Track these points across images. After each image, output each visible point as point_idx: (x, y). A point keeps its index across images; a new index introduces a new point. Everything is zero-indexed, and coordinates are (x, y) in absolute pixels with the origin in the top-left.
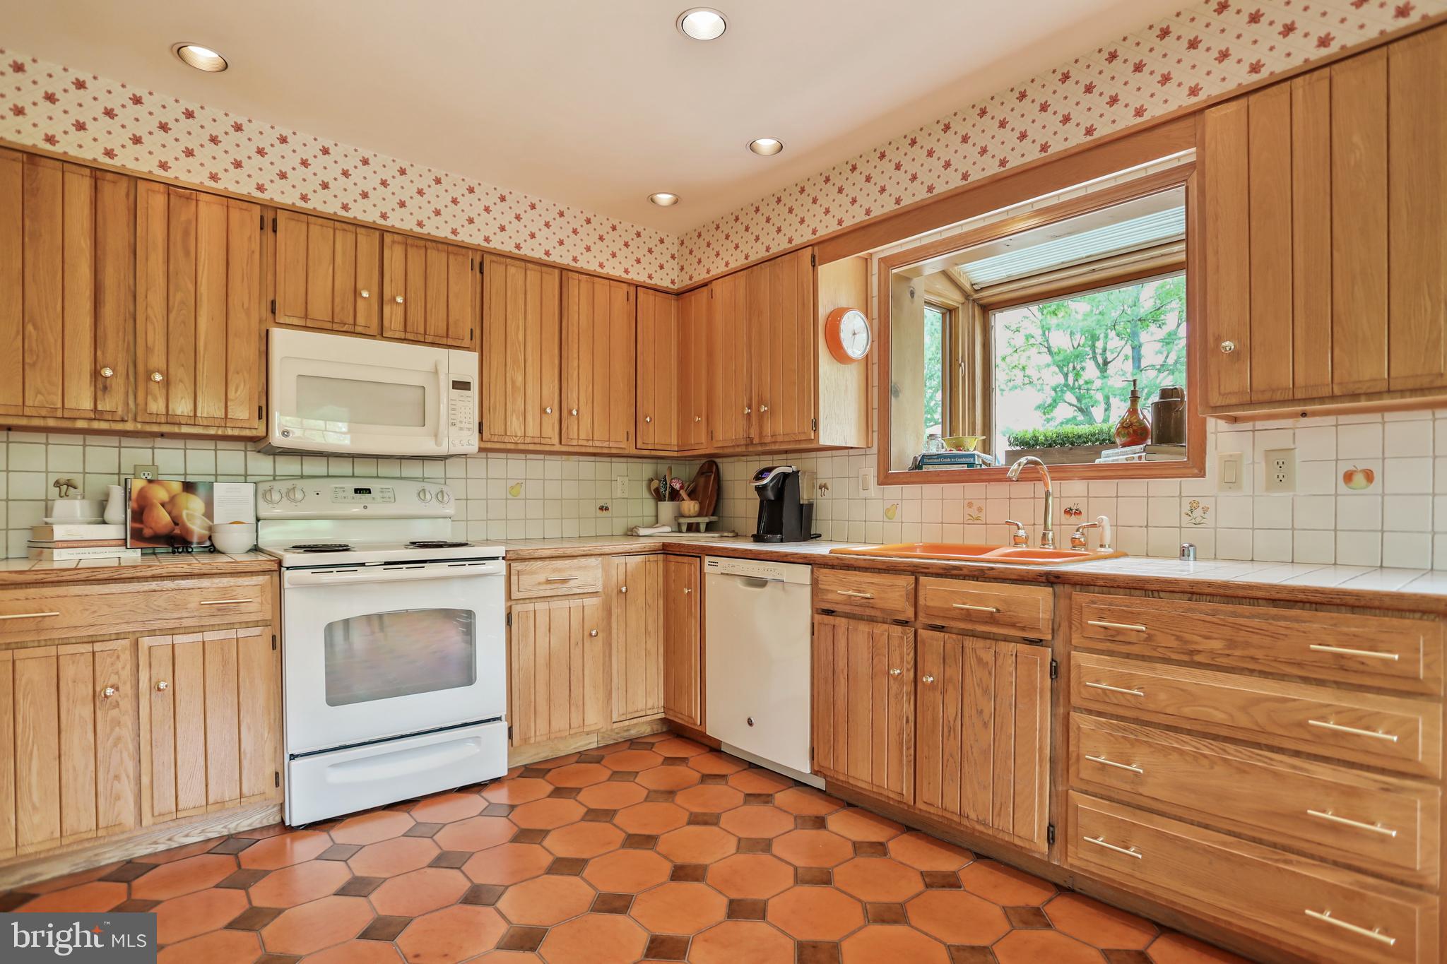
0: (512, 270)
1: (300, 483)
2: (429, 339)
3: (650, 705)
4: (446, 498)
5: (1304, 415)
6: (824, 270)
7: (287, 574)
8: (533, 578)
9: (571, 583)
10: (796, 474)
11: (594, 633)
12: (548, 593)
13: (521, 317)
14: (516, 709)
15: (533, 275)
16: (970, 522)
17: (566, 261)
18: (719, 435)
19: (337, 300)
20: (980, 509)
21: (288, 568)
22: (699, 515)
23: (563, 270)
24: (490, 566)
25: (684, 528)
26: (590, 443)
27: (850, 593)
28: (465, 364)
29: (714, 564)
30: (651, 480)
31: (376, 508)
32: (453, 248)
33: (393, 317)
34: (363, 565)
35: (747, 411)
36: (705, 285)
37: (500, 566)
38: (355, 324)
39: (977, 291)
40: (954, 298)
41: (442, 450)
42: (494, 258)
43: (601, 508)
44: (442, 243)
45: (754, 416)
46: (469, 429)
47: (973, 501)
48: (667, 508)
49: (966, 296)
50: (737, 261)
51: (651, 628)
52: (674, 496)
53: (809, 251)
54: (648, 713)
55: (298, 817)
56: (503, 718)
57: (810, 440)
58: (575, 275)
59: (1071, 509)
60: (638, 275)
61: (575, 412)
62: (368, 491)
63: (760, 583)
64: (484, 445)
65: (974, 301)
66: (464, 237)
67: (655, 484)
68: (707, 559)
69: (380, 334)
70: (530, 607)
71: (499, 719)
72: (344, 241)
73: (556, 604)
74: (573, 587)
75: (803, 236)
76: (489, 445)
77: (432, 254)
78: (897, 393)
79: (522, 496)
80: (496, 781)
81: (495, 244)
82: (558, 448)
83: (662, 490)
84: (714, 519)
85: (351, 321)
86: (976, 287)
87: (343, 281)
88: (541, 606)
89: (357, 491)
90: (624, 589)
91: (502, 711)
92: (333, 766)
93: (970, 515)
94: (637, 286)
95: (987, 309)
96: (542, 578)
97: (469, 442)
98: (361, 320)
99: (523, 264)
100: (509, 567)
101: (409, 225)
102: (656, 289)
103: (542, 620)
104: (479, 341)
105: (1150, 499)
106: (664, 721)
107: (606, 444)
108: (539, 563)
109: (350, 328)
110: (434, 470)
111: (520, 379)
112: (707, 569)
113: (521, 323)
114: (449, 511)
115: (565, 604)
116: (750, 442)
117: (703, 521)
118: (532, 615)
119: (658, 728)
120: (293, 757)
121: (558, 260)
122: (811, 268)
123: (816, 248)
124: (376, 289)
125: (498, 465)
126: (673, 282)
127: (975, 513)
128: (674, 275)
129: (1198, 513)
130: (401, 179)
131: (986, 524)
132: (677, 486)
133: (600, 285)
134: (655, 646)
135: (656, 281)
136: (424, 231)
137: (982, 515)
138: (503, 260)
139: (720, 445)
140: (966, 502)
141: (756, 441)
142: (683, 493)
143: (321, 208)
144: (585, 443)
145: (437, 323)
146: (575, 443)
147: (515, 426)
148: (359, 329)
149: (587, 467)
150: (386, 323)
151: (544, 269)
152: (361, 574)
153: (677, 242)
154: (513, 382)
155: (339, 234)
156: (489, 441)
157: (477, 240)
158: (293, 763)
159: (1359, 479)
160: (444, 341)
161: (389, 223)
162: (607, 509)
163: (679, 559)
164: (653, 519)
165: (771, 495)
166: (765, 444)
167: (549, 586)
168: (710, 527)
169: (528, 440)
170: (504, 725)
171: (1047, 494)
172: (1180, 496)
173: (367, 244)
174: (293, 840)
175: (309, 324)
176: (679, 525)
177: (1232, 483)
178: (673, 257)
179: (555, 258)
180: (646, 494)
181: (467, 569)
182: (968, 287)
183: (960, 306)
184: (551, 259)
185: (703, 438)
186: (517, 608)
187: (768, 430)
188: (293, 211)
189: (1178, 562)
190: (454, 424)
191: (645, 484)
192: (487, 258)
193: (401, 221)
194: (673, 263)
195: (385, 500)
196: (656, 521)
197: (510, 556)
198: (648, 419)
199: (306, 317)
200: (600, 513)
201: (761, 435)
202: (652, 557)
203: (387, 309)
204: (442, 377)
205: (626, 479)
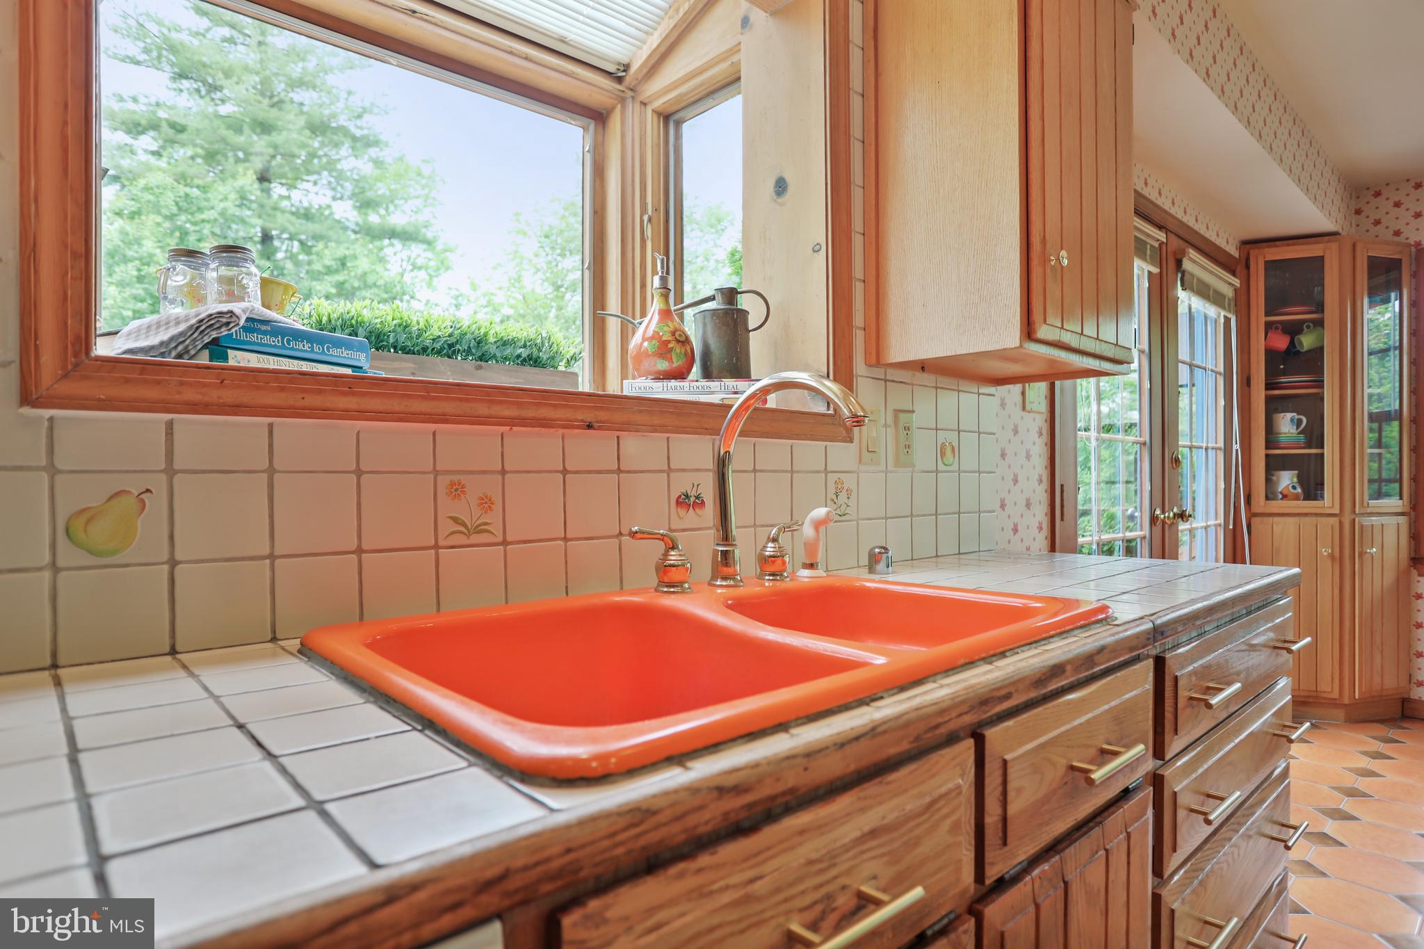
16: (461, 540)
20: (486, 503)
47: (464, 479)
59: (687, 496)
93: (456, 520)
105: (795, 475)
127: (467, 510)
129: (843, 495)
131: (505, 543)
137: (494, 518)
140: (443, 481)
159: (948, 452)
172: (826, 471)
177: (873, 453)
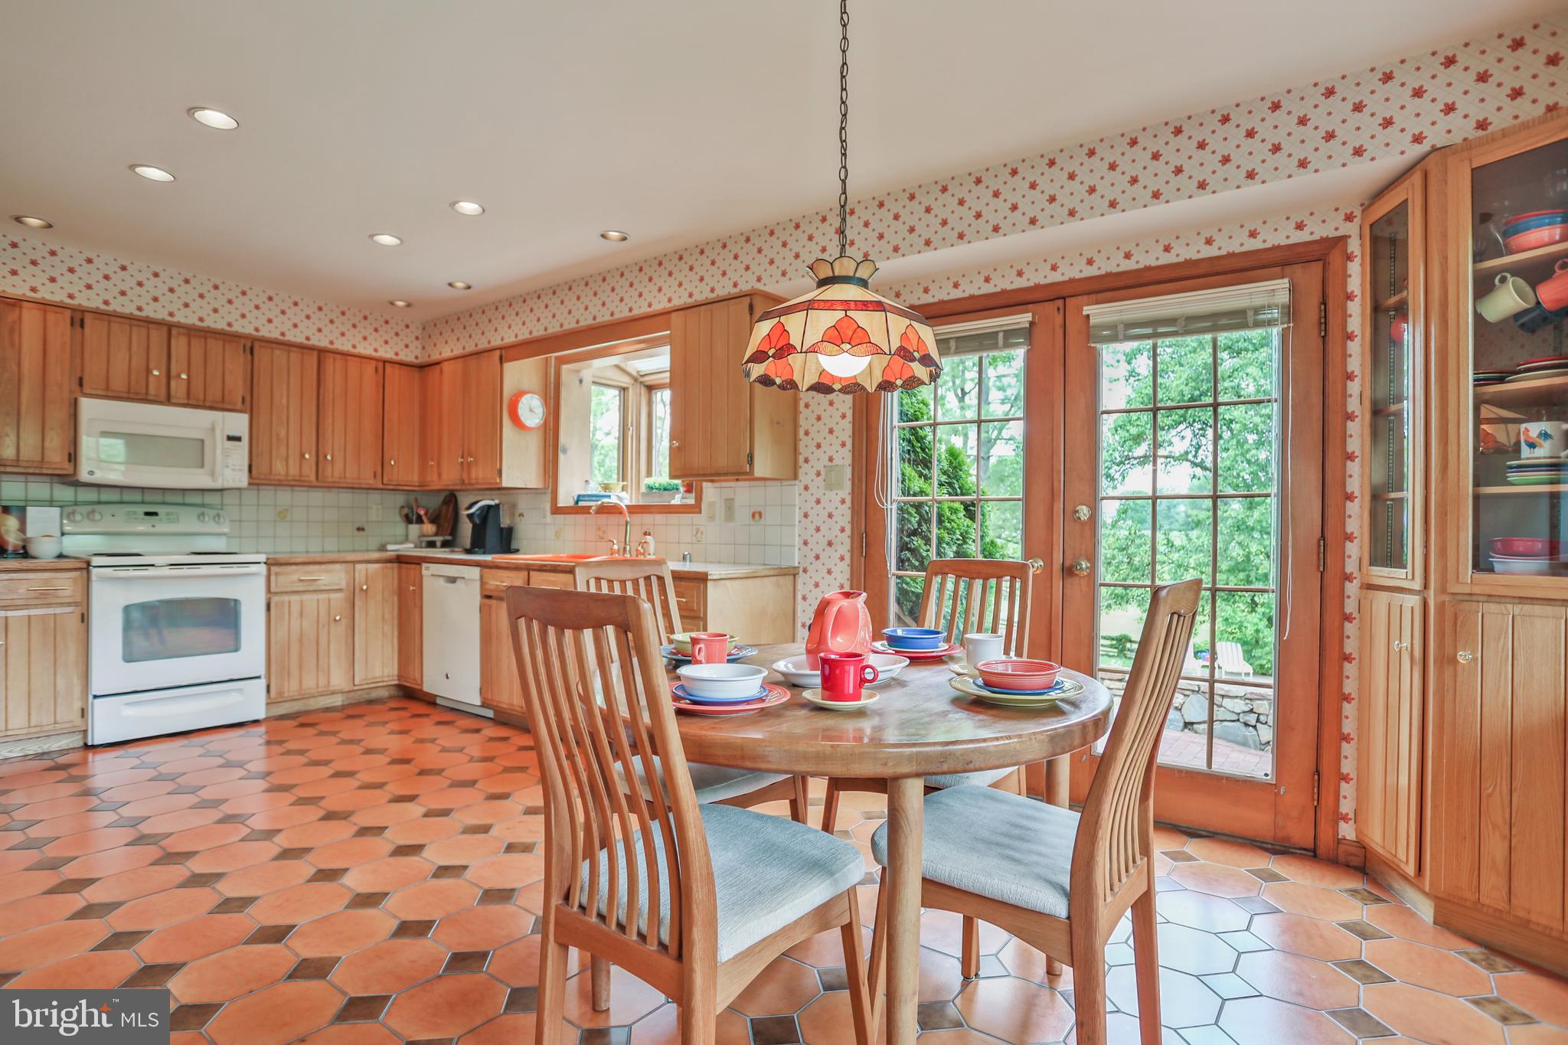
0: (277, 352)
1: (98, 508)
2: (208, 404)
3: (386, 672)
4: (222, 520)
5: (737, 480)
6: (509, 367)
7: (94, 571)
8: (290, 578)
9: (319, 582)
10: (497, 506)
11: (338, 618)
12: (301, 589)
13: (285, 386)
14: (273, 671)
15: (295, 356)
17: (324, 343)
18: (445, 477)
19: (133, 377)
20: (604, 532)
21: (95, 567)
22: (436, 534)
23: (322, 353)
24: (253, 568)
25: (424, 545)
26: (342, 480)
27: (498, 583)
28: (239, 423)
29: (427, 569)
30: (402, 507)
31: (162, 527)
32: (228, 337)
33: (178, 388)
34: (153, 565)
35: (460, 460)
36: (438, 363)
37: (263, 568)
38: (147, 393)
39: (642, 376)
40: (625, 381)
41: (218, 485)
42: (262, 344)
43: (359, 529)
44: (220, 334)
45: (465, 464)
46: (240, 470)
48: (414, 529)
49: (636, 380)
50: (458, 351)
51: (387, 616)
52: (420, 521)
53: (498, 353)
54: (385, 679)
55: (99, 737)
56: (263, 677)
57: (497, 483)
58: (331, 355)
59: (646, 532)
60: (386, 353)
61: (329, 457)
62: (155, 514)
63: (453, 580)
64: (252, 481)
65: (641, 382)
66: (237, 328)
67: (406, 511)
68: (424, 565)
69: (168, 400)
70: (286, 598)
71: (259, 677)
72: (138, 335)
73: (306, 597)
74: (321, 586)
75: (496, 342)
76: (256, 481)
77: (211, 342)
78: (565, 451)
79: (289, 519)
80: (256, 722)
81: (264, 332)
82: (315, 483)
83: (410, 515)
84: (449, 538)
85: (144, 391)
86: (642, 374)
87: (138, 362)
88: (295, 598)
89: (147, 514)
90: (365, 587)
91: (262, 671)
92: (127, 704)
94: (385, 362)
95: (650, 388)
96: (295, 577)
97: (242, 479)
98: (152, 391)
99: (287, 348)
100: (269, 570)
101: (192, 320)
102: (402, 364)
103: (295, 609)
104: (249, 405)
105: (680, 526)
106: (399, 687)
107: (356, 481)
108: (293, 567)
109: (144, 397)
110: (213, 499)
111: (283, 433)
112: (424, 572)
113: (285, 393)
114: (226, 530)
115: (315, 596)
116: (463, 482)
117: (439, 539)
118: (287, 604)
119: (394, 692)
120: (95, 697)
121: (316, 343)
122: (499, 365)
123: (503, 351)
124: (164, 368)
125: (267, 495)
126: (417, 357)
128: (418, 352)
129: (699, 534)
130: (185, 287)
132: (422, 512)
133: (353, 364)
134: (391, 631)
135: (402, 357)
136: (205, 324)
138: (269, 345)
139: (445, 483)
141: (466, 482)
142: (424, 519)
143: (120, 309)
144: (337, 480)
145: (214, 393)
146: (330, 480)
147: (279, 468)
148: (151, 398)
149: (346, 497)
150: (173, 392)
151: (305, 351)
152: (151, 572)
153: (421, 327)
154: (278, 435)
155: (135, 329)
156: (258, 479)
157: (249, 330)
158: (97, 701)
159: (757, 516)
160: (221, 405)
161: (175, 319)
162: (363, 529)
163: (409, 566)
164: (404, 538)
165: (477, 521)
166: (472, 484)
167: (300, 584)
168: (445, 544)
169: (290, 478)
170: (263, 682)
171: (627, 523)
172: (692, 525)
173: (157, 336)
174: (94, 753)
175: (110, 394)
176: (421, 542)
177: (712, 518)
178: (417, 338)
179: (314, 342)
180: (398, 518)
181: (235, 570)
182: (634, 373)
183: (630, 387)
184: (311, 343)
185: (435, 477)
186: (275, 599)
187: (473, 475)
188: (97, 313)
189: (681, 563)
190: (227, 467)
191: (397, 511)
192: (257, 345)
193: (183, 317)
194: (418, 344)
195: (170, 521)
196: (406, 540)
197: (269, 562)
198: (393, 463)
199: (107, 388)
200: (357, 533)
201: (469, 479)
202: (389, 565)
203: (173, 383)
204: (218, 432)
205: (380, 507)
